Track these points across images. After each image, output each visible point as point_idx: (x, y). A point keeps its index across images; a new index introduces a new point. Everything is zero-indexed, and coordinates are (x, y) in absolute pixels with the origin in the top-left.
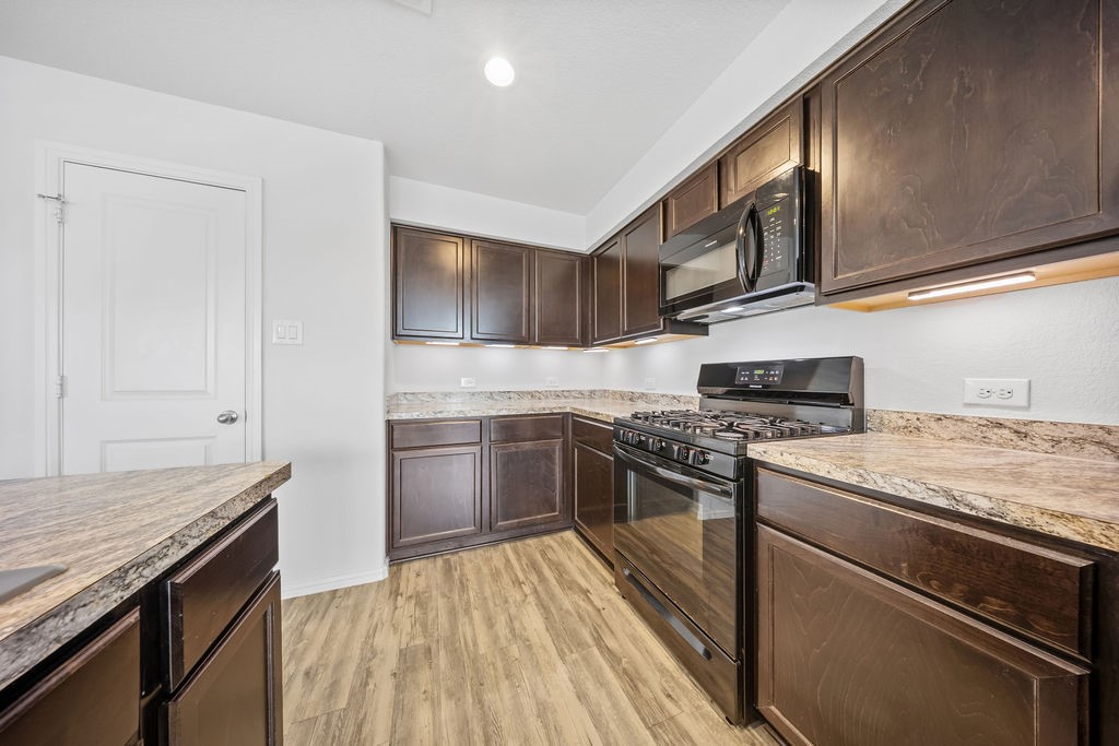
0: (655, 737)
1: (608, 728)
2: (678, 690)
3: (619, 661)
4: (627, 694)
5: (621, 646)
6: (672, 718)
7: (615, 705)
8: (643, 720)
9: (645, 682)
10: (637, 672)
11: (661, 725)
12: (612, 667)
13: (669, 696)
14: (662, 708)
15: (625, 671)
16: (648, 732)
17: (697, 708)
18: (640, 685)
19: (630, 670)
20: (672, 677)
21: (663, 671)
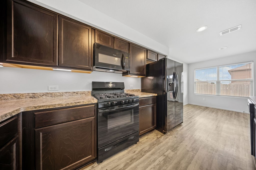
0: (144, 155)
1: (146, 165)
2: (133, 150)
3: (128, 163)
4: (137, 161)
5: (122, 163)
6: (139, 152)
7: (140, 163)
8: (141, 157)
9: (132, 157)
10: (130, 158)
11: (141, 154)
12: (130, 165)
13: (134, 152)
14: (137, 154)
15: (131, 161)
16: (144, 156)
17: (135, 147)
18: (134, 158)
19: (130, 160)
20: (130, 151)
21: (128, 153)
